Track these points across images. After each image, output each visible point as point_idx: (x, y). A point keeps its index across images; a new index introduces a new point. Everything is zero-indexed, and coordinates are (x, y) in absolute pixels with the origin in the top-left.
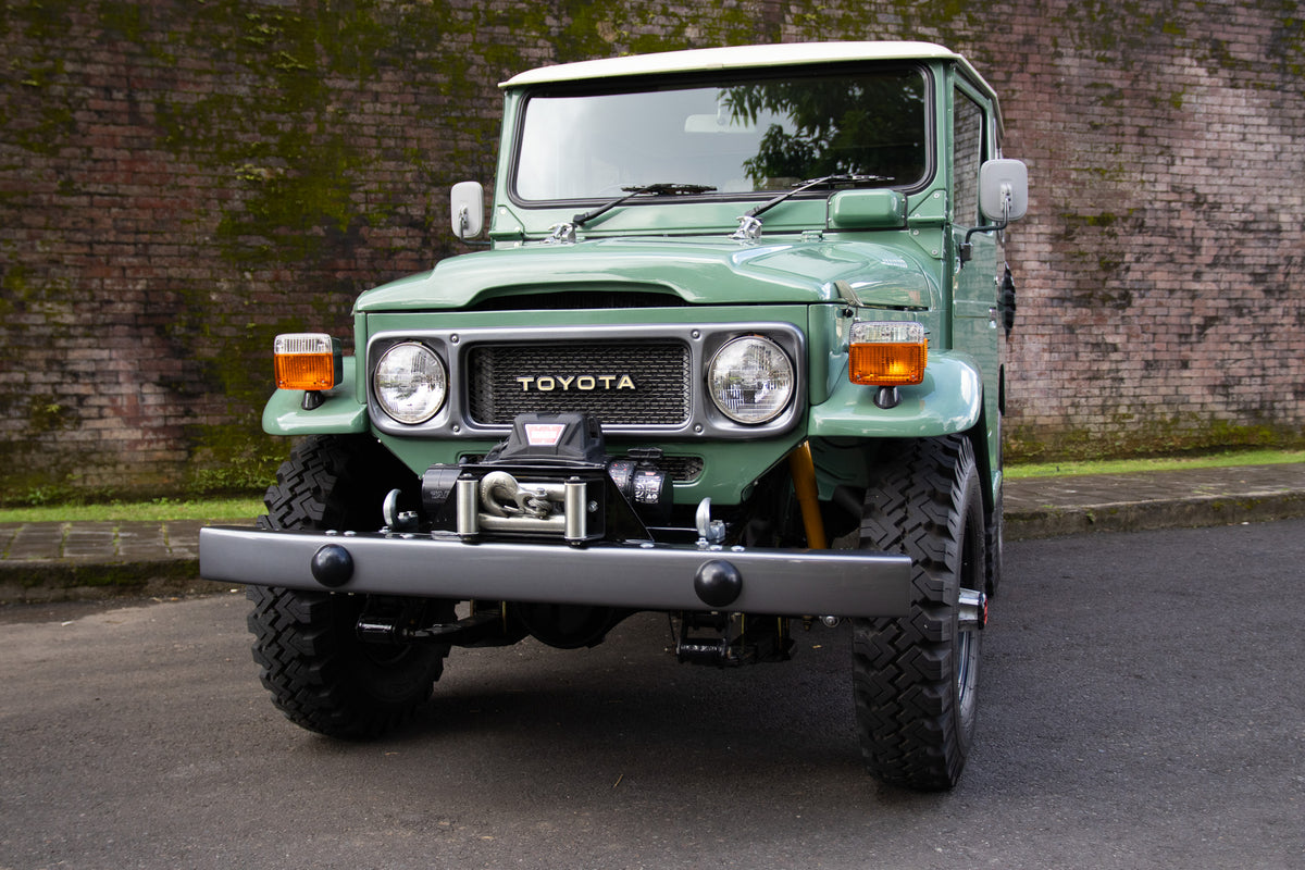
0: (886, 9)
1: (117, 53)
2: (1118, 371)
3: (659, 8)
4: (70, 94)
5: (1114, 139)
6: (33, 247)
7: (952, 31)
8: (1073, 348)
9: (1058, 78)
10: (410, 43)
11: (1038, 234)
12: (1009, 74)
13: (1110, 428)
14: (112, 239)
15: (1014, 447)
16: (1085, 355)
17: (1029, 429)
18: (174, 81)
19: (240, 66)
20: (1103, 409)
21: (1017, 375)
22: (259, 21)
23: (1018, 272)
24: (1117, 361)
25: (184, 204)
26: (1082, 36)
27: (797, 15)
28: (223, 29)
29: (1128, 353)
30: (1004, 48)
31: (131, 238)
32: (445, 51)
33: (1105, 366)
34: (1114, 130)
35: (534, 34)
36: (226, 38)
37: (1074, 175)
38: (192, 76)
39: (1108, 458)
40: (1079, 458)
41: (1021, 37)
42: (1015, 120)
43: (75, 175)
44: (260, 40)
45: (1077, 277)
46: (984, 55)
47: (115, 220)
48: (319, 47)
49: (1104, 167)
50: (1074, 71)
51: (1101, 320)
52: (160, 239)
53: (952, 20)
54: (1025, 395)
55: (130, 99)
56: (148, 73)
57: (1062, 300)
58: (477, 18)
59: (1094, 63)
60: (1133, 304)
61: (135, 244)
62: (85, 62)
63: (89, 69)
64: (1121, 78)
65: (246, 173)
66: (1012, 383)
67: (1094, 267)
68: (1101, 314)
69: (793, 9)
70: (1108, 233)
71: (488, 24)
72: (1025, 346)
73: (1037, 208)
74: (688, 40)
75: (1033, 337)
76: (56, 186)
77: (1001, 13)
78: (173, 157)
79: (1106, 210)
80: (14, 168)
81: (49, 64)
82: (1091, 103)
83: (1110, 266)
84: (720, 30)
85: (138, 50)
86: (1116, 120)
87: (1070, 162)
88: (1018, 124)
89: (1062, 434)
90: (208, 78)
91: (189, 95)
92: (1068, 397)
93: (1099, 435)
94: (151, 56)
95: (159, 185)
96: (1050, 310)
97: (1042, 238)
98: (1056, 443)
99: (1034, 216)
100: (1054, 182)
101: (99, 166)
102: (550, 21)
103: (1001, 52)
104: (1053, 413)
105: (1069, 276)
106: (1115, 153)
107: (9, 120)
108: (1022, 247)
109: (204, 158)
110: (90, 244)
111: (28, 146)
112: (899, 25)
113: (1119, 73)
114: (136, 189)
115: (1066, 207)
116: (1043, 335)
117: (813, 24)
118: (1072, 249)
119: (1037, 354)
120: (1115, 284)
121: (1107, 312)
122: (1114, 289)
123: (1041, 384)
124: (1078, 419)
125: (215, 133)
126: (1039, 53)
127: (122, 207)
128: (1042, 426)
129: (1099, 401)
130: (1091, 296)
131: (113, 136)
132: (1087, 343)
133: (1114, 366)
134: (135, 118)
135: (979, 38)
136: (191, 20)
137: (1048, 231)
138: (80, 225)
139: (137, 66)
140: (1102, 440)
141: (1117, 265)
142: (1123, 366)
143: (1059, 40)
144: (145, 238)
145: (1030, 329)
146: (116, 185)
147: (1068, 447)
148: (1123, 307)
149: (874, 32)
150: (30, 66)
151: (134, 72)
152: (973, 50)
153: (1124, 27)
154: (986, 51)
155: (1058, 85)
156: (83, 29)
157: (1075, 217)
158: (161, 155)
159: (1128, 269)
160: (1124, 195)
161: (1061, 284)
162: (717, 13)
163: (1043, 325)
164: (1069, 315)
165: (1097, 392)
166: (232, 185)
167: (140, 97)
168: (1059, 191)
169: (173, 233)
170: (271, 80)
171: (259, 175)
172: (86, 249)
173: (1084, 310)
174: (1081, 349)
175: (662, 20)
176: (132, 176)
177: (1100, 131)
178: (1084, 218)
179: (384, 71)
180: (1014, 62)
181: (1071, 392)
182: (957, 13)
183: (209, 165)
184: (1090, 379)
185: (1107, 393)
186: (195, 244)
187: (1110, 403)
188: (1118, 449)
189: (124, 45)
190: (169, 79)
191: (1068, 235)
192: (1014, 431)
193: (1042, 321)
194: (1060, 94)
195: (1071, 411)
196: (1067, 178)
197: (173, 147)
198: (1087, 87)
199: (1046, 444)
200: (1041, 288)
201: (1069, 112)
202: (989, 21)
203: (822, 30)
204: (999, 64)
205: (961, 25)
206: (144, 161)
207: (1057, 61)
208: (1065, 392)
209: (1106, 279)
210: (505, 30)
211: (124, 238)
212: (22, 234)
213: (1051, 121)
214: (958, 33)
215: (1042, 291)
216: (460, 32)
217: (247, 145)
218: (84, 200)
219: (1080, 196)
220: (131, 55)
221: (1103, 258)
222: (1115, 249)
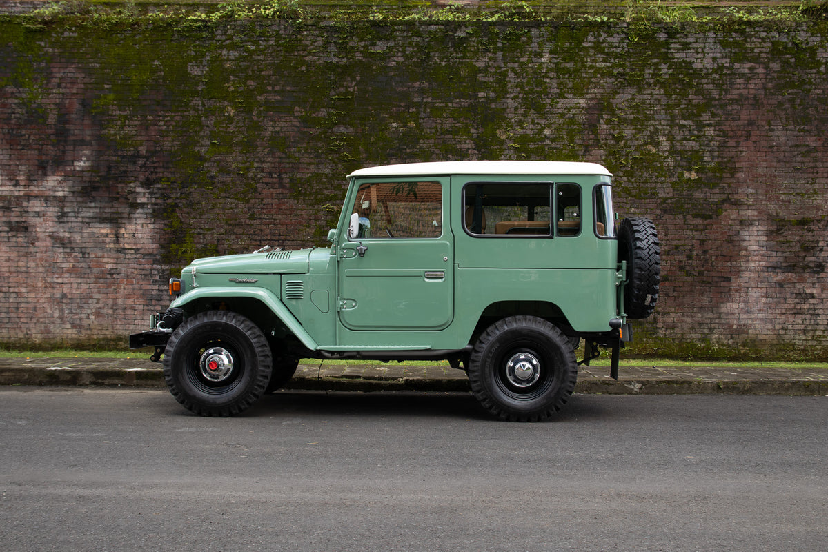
0: (660, 113)
1: (275, 157)
2: (815, 309)
3: (530, 120)
4: (256, 176)
5: (811, 175)
6: (238, 242)
7: (701, 121)
8: (783, 295)
9: (771, 143)
10: (404, 145)
11: (758, 231)
12: (738, 144)
13: (810, 343)
14: (269, 238)
15: (742, 351)
16: (791, 300)
17: (753, 341)
18: (299, 168)
19: (327, 160)
20: (805, 332)
21: (744, 310)
22: (336, 140)
23: (744, 252)
24: (814, 304)
25: (299, 223)
26: (787, 119)
27: (606, 119)
28: (320, 144)
29: (822, 299)
30: (734, 129)
31: (277, 238)
32: (421, 148)
33: (806, 307)
34: (810, 170)
35: (464, 137)
36: (321, 148)
37: (782, 197)
38: (306, 166)
39: (807, 361)
40: (789, 360)
41: (746, 122)
42: (742, 168)
43: (256, 211)
44: (336, 148)
45: (784, 255)
46: (722, 133)
47: (271, 230)
48: (361, 149)
49: (804, 192)
50: (782, 138)
51: (802, 280)
52: (289, 238)
53: (701, 116)
54: (750, 322)
55: (280, 178)
56: (287, 166)
57: (774, 268)
58: (437, 131)
59: (796, 133)
60: (825, 270)
61: (278, 241)
62: (263, 162)
63: (263, 165)
64: (816, 141)
65: (327, 208)
66: (741, 315)
67: (797, 249)
68: (802, 277)
69: (605, 116)
70: (807, 229)
71: (442, 134)
72: (749, 294)
73: (756, 216)
74: (546, 136)
75: (755, 289)
76: (248, 216)
77: (733, 110)
78: (296, 201)
79: (805, 216)
80: (232, 209)
81: (248, 164)
82: (794, 156)
83: (808, 248)
84: (563, 129)
85: (284, 156)
86: (812, 164)
87: (779, 190)
88: (744, 170)
89: (775, 345)
90: (313, 166)
91: (304, 174)
92: (779, 324)
93: (802, 347)
94: (289, 158)
95: (290, 214)
96: (766, 274)
97: (760, 233)
98: (772, 350)
99: (755, 220)
100: (769, 201)
101: (265, 207)
102: (473, 131)
103: (732, 131)
104: (769, 332)
105: (779, 254)
106: (812, 184)
107: (231, 188)
108: (747, 238)
109: (309, 202)
110: (260, 241)
111: (237, 199)
112: (668, 120)
113: (814, 138)
114: (280, 216)
115: (777, 215)
116: (761, 288)
117: (616, 123)
118: (781, 239)
119: (757, 299)
120: (813, 259)
121: (806, 275)
122: (811, 261)
123: (760, 316)
124: (787, 337)
125: (314, 190)
126: (758, 130)
127: (274, 224)
128: (761, 340)
129: (802, 327)
130: (795, 265)
131: (272, 193)
132: (792, 293)
133: (812, 307)
134: (281, 185)
135: (718, 124)
136: (306, 141)
137: (766, 228)
138: (256, 233)
139: (283, 163)
140: (803, 350)
141: (813, 248)
142: (819, 307)
143: (772, 122)
144: (283, 238)
145: (753, 285)
146: (272, 215)
147: (780, 353)
148: (818, 273)
149: (652, 125)
150: (240, 165)
151: (282, 165)
152: (714, 131)
153: (817, 112)
154: (723, 131)
155: (772, 147)
156: (262, 148)
157: (784, 220)
158: (291, 201)
159: (821, 250)
160: (818, 207)
161: (773, 259)
162: (561, 121)
163: (761, 282)
164: (780, 277)
165: (800, 322)
166: (321, 213)
167: (284, 176)
168: (772, 207)
169: (294, 235)
170: (340, 166)
171: (333, 209)
172: (258, 243)
173: (790, 274)
174: (787, 297)
175: (531, 126)
176: (279, 210)
177: (801, 171)
178: (790, 221)
179: (391, 159)
180: (742, 136)
181: (781, 321)
182: (705, 112)
183: (311, 205)
184: (795, 314)
185: (808, 322)
186: (304, 240)
187: (810, 328)
188: (816, 356)
189: (278, 154)
190: (296, 168)
191: (779, 231)
192: (743, 342)
193: (760, 280)
194: (772, 152)
195: (781, 332)
196: (778, 198)
197: (296, 197)
198: (792, 146)
199: (765, 351)
200: (759, 261)
201: (779, 161)
202: (724, 114)
203: (621, 126)
204: (732, 137)
205: (707, 117)
206: (284, 204)
207: (770, 134)
208: (777, 321)
209: (806, 256)
210: (451, 136)
211: (274, 238)
212: (233, 237)
213: (766, 167)
214: (705, 122)
215: (761, 263)
216: (428, 139)
217: (328, 196)
218: (259, 221)
219: (787, 208)
220: (281, 158)
221: (803, 244)
222: (811, 238)
